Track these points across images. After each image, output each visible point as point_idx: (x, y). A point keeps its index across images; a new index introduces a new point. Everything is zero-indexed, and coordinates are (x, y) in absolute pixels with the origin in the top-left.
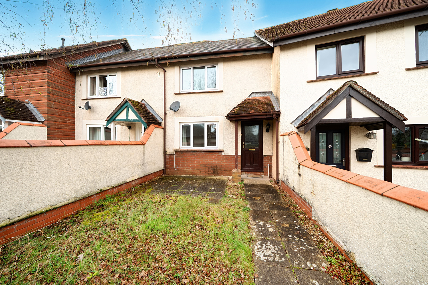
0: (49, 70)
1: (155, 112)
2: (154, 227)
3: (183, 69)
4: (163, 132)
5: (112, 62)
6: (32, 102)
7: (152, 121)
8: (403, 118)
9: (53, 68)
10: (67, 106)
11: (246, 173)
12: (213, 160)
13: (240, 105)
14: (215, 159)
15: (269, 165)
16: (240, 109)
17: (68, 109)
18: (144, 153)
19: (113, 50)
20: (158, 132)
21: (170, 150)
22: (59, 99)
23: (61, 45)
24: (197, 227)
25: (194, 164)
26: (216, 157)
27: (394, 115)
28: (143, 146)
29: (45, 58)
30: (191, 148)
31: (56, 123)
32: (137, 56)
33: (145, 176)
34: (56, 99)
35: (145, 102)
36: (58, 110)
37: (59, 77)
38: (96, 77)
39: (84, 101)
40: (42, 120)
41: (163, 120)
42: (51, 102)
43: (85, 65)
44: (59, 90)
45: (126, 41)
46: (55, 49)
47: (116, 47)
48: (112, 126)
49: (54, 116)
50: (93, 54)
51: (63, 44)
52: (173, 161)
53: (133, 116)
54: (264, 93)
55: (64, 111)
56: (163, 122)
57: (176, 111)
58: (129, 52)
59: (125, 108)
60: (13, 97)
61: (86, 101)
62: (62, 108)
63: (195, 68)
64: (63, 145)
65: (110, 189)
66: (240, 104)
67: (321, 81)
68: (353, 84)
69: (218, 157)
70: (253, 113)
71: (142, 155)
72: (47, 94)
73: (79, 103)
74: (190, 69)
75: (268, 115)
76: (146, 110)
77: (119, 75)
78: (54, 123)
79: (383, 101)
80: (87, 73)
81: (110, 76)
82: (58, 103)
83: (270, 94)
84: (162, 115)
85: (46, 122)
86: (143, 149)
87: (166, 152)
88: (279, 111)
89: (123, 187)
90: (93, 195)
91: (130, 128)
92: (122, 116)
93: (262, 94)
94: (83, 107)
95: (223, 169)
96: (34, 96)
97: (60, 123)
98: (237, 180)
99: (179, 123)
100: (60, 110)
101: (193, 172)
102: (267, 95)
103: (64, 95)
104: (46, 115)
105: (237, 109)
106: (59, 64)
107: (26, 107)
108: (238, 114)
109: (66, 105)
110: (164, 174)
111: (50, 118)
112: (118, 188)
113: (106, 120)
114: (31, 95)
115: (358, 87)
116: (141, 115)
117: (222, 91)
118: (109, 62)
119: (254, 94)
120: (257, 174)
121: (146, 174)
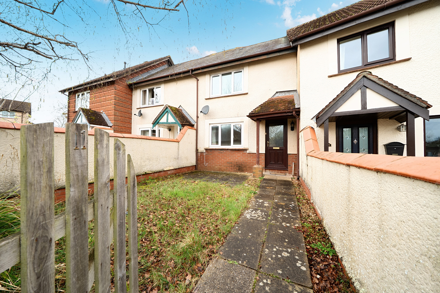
0: (116, 88)
1: (189, 116)
2: (177, 194)
3: (213, 77)
4: (196, 133)
5: (157, 77)
6: (105, 112)
7: (186, 123)
8: (426, 105)
9: (118, 86)
10: (126, 115)
11: (271, 171)
12: (238, 158)
13: (262, 105)
14: (240, 157)
15: (293, 163)
16: (261, 109)
17: (127, 117)
18: (178, 149)
19: (160, 66)
20: (190, 132)
21: (201, 149)
22: (122, 109)
23: (124, 67)
24: (208, 198)
25: (221, 161)
26: (241, 155)
27: (416, 103)
28: (178, 143)
29: (114, 79)
30: (219, 146)
31: (120, 127)
32: (177, 69)
33: (179, 168)
34: (119, 109)
35: (182, 107)
36: (121, 117)
37: (122, 93)
38: (146, 90)
39: (138, 109)
40: (111, 125)
41: (195, 122)
42: (117, 111)
43: (139, 81)
44: (121, 102)
45: (170, 57)
46: (119, 71)
47: (162, 64)
48: (156, 128)
49: (118, 122)
50: (145, 71)
51: (125, 67)
52: (203, 158)
53: (171, 120)
54: (288, 92)
55: (125, 118)
56: (196, 124)
57: (206, 114)
58: (172, 67)
59: (166, 113)
60: (94, 109)
61: (139, 110)
62: (123, 116)
63: (223, 75)
64: (123, 137)
65: (152, 173)
66: (262, 103)
67: (343, 74)
68: (367, 74)
69: (243, 155)
70: (273, 111)
71: (177, 150)
72: (114, 106)
73: (135, 111)
74: (219, 76)
75: (288, 112)
76: (182, 115)
77: (163, 86)
78: (118, 127)
79: (402, 89)
80: (140, 87)
81: (156, 88)
82: (121, 112)
83: (295, 93)
84: (195, 118)
85: (113, 127)
86: (177, 146)
87: (198, 150)
88: (299, 108)
89: (162, 173)
90: (141, 175)
91: (170, 130)
92: (163, 120)
93: (286, 93)
94: (137, 114)
95: (247, 167)
96: (106, 108)
97: (122, 127)
98: (258, 175)
99: (209, 124)
100: (122, 118)
101: (220, 169)
102: (291, 94)
103: (125, 106)
104: (113, 121)
105: (258, 109)
106: (122, 83)
107: (101, 115)
108: (259, 113)
109: (126, 113)
110: (196, 169)
111: (116, 124)
112: (158, 174)
113: (152, 124)
114: (104, 107)
115: (373, 76)
116: (178, 118)
117: (247, 94)
118: (156, 77)
119: (278, 94)
120: (281, 172)
121: (180, 167)
